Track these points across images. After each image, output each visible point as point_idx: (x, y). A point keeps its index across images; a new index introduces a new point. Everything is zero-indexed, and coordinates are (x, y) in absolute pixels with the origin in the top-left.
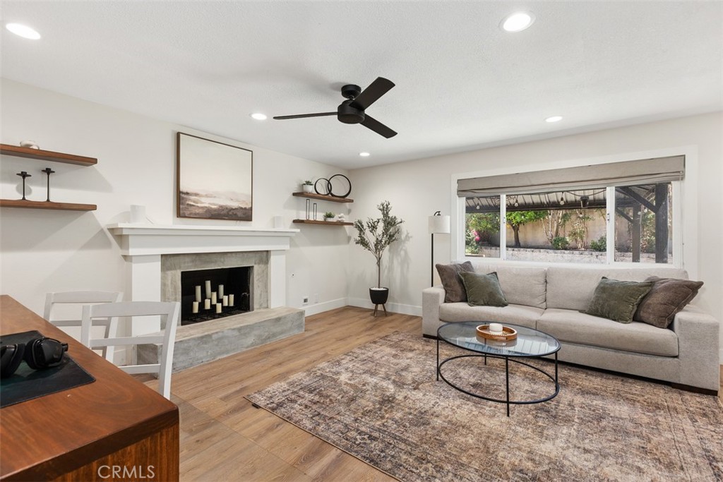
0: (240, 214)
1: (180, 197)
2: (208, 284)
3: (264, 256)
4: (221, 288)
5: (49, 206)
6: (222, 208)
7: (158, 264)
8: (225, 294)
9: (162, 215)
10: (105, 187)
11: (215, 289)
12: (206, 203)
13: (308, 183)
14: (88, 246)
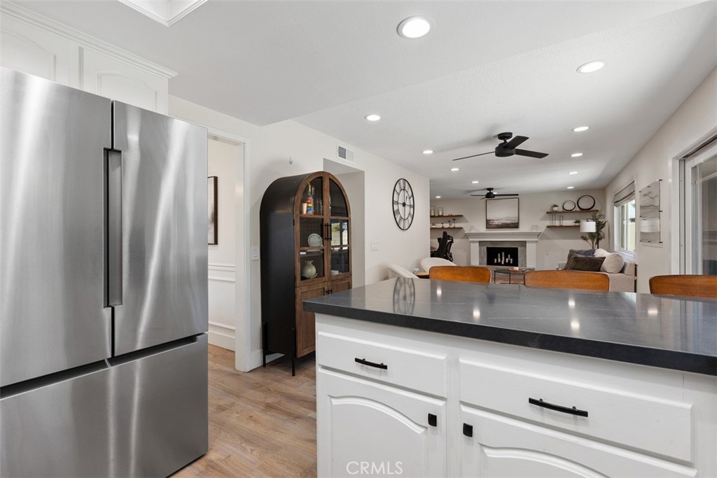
0: (511, 226)
1: (488, 222)
2: (503, 253)
3: (524, 244)
4: (509, 256)
5: (454, 228)
6: (503, 224)
7: (478, 244)
8: (511, 258)
9: (482, 228)
10: (467, 221)
11: (506, 257)
12: (496, 223)
13: (555, 206)
14: (463, 238)
